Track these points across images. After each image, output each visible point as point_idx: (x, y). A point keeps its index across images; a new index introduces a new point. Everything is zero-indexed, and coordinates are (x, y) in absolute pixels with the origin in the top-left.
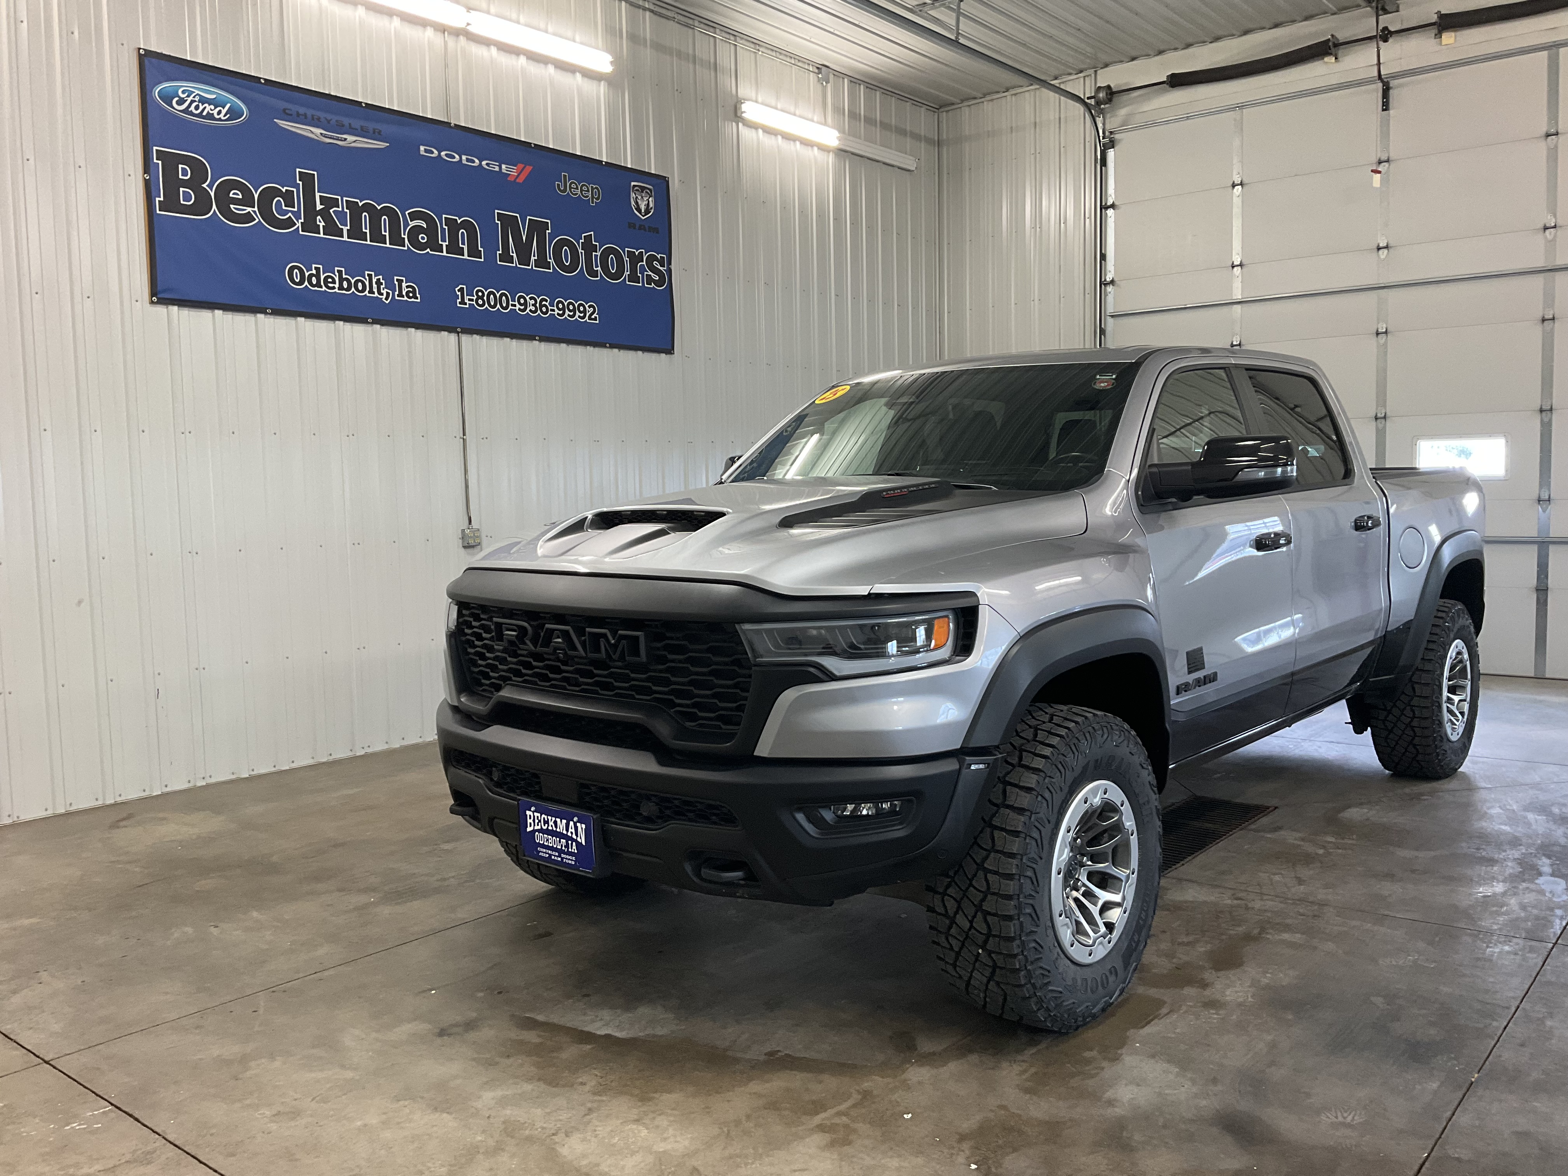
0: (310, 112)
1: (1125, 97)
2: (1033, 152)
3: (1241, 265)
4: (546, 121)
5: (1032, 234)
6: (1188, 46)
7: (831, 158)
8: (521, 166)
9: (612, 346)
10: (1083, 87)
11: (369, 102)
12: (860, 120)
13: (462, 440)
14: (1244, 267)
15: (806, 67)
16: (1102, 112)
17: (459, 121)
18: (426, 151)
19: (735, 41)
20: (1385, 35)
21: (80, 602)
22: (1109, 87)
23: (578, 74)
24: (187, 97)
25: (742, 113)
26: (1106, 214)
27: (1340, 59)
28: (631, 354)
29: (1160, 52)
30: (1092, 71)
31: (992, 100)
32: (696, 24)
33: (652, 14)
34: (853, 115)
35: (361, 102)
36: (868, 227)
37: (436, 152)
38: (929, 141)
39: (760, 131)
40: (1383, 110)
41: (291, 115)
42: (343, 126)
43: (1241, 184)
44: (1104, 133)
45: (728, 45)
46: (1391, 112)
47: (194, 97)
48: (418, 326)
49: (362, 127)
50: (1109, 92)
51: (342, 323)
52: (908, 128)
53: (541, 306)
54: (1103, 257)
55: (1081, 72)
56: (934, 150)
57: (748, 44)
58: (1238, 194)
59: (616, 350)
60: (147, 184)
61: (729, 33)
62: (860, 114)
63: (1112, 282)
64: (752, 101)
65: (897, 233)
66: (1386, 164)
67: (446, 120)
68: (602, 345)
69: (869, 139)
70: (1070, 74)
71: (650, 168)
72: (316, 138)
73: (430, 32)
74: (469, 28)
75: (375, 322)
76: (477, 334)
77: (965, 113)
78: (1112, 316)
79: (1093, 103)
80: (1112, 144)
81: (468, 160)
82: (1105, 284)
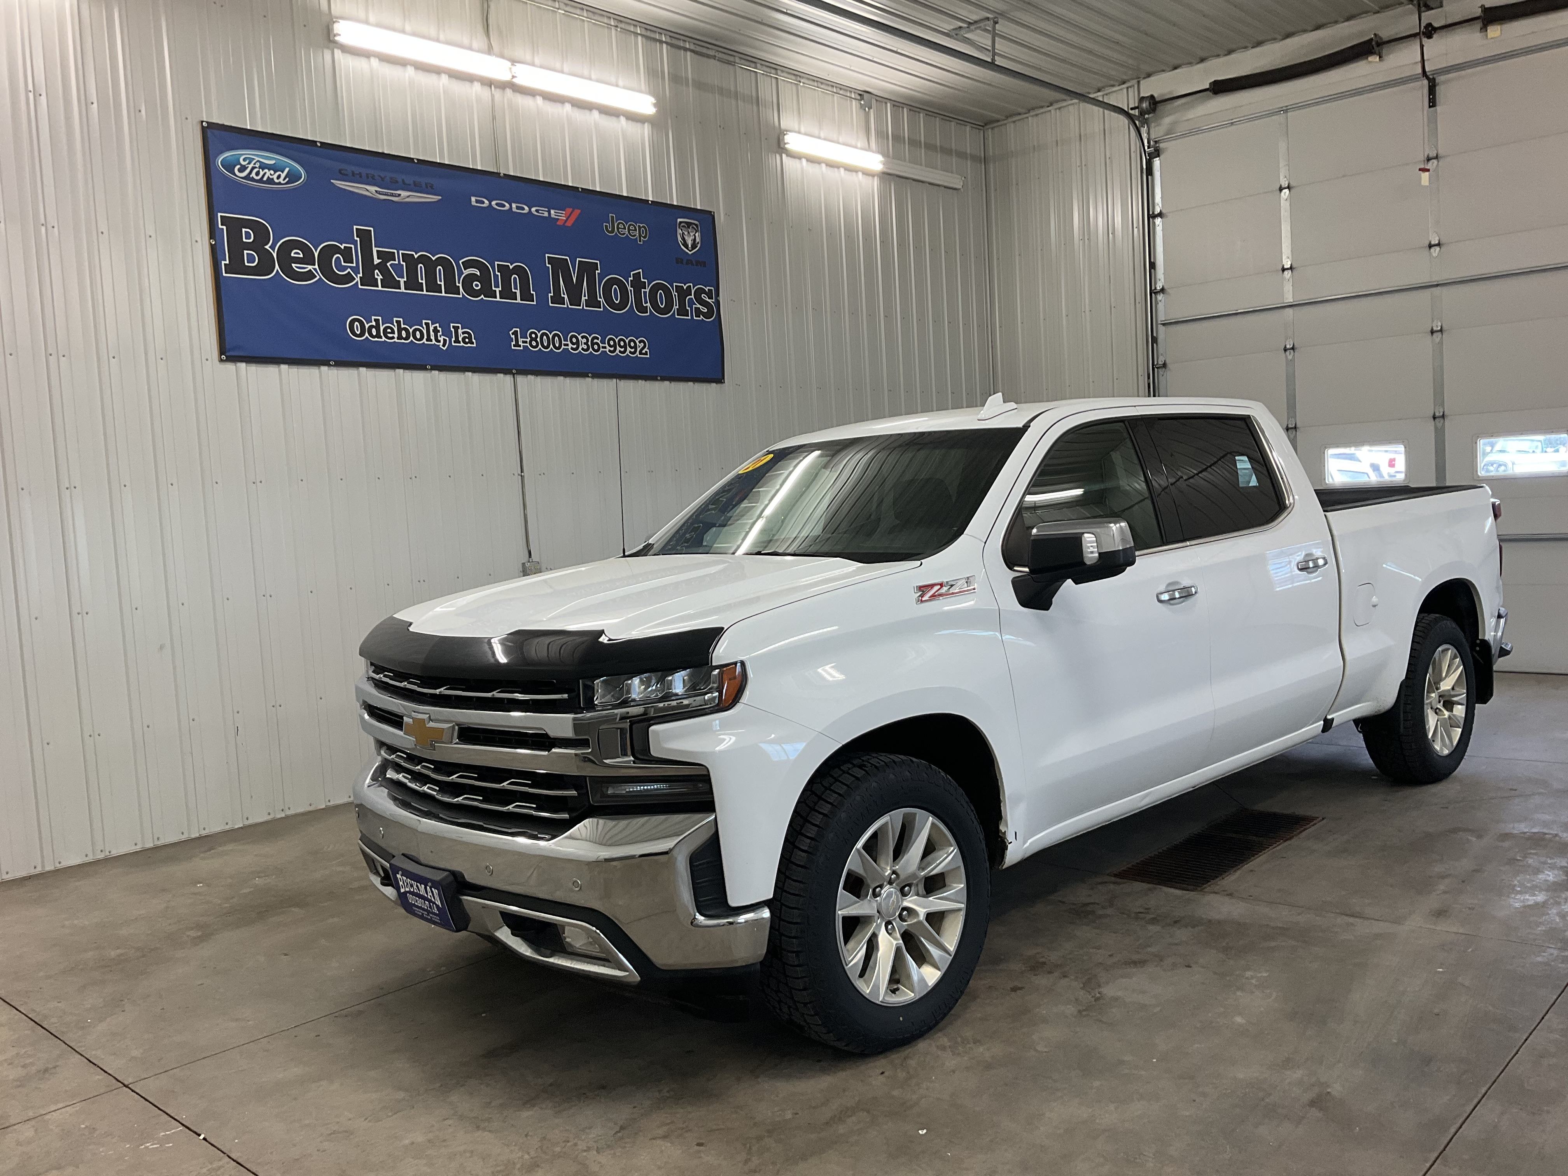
0: (364, 171)
1: (1169, 106)
2: (1078, 164)
3: (1291, 268)
4: (592, 163)
5: (1081, 244)
6: (1230, 52)
7: (876, 181)
8: (569, 210)
9: (663, 379)
10: (1125, 98)
11: (421, 158)
12: (904, 143)
13: (520, 477)
14: (1294, 271)
15: (848, 95)
16: (1146, 122)
17: (508, 170)
18: (477, 201)
19: (777, 74)
20: (1429, 31)
21: (162, 647)
22: (1152, 97)
23: (622, 117)
24: (248, 164)
25: (785, 144)
26: (1154, 223)
27: (1384, 57)
28: (681, 386)
29: (1202, 60)
30: (1135, 81)
31: (1037, 115)
32: (737, 60)
33: (693, 54)
34: (897, 138)
35: (413, 159)
36: (915, 248)
37: (486, 202)
38: (975, 158)
39: (804, 161)
40: (1430, 107)
41: (347, 175)
42: (397, 182)
43: (1289, 187)
44: (1149, 142)
45: (769, 79)
46: (1438, 108)
47: (255, 164)
48: (475, 370)
49: (414, 182)
50: (1152, 102)
51: (401, 371)
52: (953, 147)
53: (593, 344)
54: (1153, 265)
55: (1124, 83)
56: (981, 166)
57: (790, 76)
58: (1286, 197)
59: (667, 383)
60: (213, 248)
61: (770, 67)
62: (904, 138)
63: (1163, 290)
64: (795, 132)
65: (945, 252)
66: (1435, 161)
67: (496, 171)
68: (654, 378)
69: (914, 161)
70: (1113, 86)
71: (695, 203)
72: (371, 195)
73: (477, 86)
74: (515, 80)
75: (434, 368)
76: (532, 374)
77: (1011, 127)
78: (1164, 324)
79: (1137, 114)
80: (1157, 153)
81: (517, 208)
82: (1155, 293)
